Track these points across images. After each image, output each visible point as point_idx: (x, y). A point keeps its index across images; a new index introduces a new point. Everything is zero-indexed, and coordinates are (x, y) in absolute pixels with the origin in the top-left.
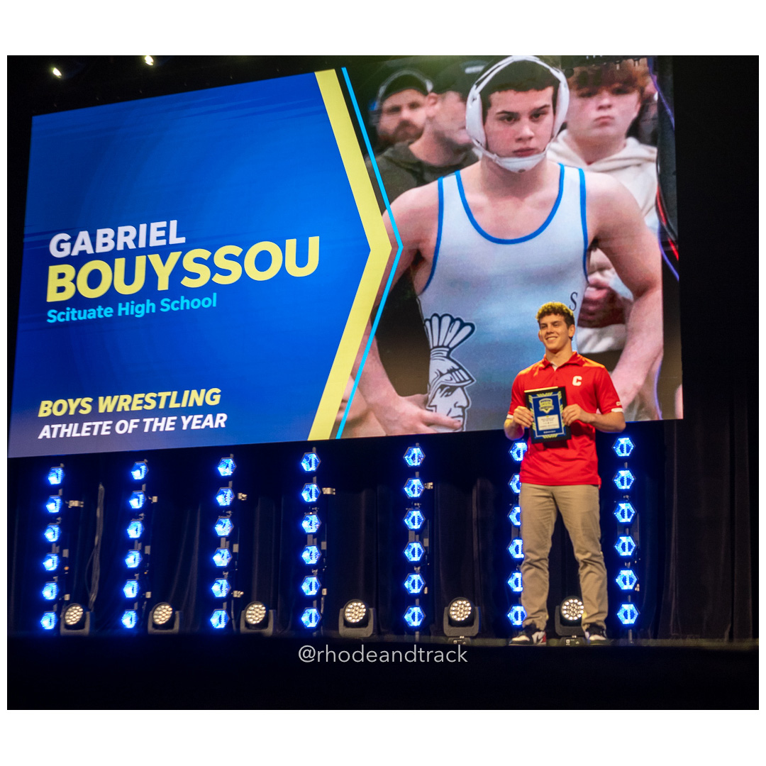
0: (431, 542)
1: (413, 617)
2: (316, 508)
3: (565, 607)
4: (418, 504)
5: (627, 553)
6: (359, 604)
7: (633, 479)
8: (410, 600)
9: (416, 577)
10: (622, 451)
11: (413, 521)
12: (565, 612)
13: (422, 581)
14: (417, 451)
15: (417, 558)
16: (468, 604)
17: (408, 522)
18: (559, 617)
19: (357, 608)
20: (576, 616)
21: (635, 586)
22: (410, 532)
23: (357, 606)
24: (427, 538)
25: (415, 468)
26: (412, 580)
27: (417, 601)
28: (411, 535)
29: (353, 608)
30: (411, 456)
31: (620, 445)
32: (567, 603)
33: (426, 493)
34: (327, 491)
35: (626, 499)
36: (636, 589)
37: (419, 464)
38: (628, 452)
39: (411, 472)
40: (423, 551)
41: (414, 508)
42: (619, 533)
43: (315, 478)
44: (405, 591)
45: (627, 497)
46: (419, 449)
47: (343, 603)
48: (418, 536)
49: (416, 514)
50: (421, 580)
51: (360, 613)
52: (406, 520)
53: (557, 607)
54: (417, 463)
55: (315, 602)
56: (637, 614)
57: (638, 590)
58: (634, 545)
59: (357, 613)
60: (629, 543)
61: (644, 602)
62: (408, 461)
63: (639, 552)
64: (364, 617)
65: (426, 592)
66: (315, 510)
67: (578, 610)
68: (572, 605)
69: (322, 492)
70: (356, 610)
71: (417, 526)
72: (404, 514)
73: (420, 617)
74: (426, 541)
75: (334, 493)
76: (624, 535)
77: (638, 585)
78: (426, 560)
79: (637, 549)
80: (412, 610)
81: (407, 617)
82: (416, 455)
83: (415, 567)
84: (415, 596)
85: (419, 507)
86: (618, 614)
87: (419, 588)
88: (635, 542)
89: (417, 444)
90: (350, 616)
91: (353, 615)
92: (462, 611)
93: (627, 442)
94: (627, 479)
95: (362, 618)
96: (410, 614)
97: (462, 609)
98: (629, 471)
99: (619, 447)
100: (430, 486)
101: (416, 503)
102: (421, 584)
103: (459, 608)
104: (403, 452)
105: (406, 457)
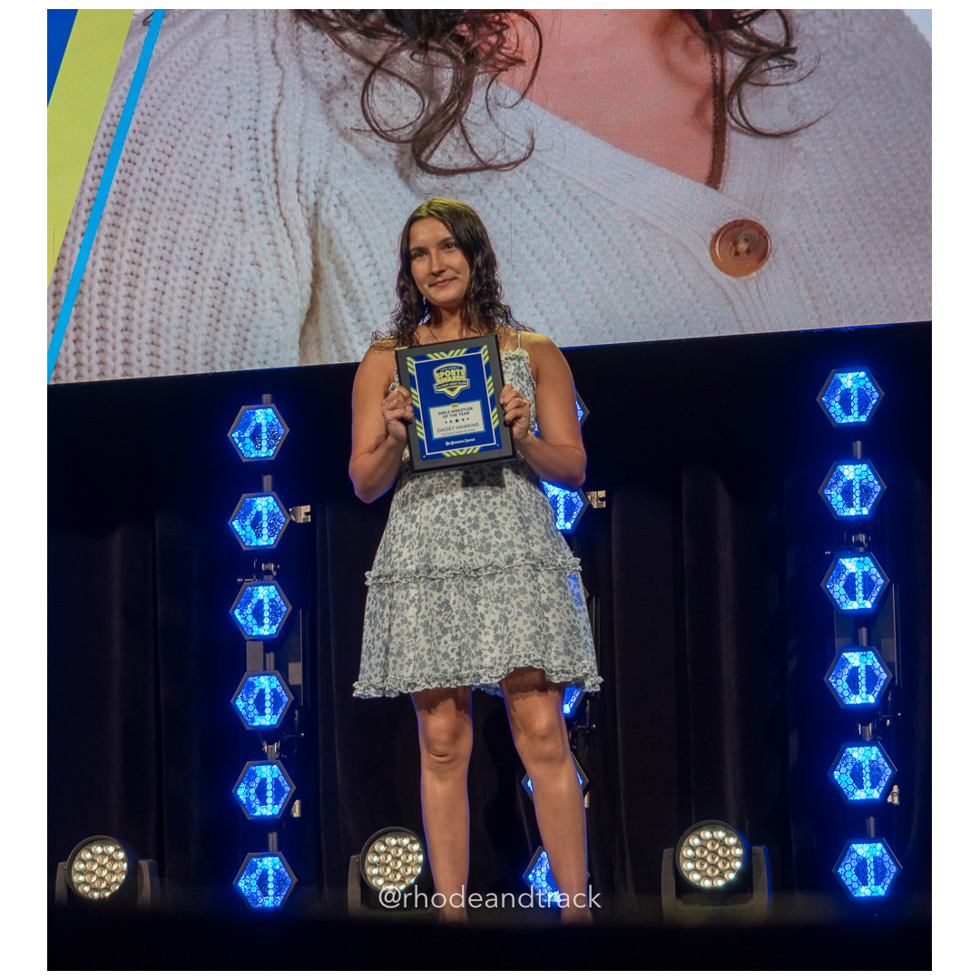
0: (309, 673)
1: (262, 882)
3: (690, 853)
4: (272, 567)
5: (863, 698)
6: (110, 849)
7: (878, 489)
8: (254, 836)
9: (268, 772)
10: (847, 410)
11: (258, 614)
12: (686, 866)
13: (284, 784)
14: (264, 416)
15: (268, 720)
16: (416, 847)
17: (243, 616)
18: (672, 879)
19: (105, 860)
20: (721, 875)
21: (888, 791)
22: (249, 644)
23: (103, 854)
24: (297, 660)
25: (261, 466)
26: (258, 780)
27: (273, 838)
28: (253, 653)
29: (93, 861)
30: (247, 434)
31: (839, 391)
32: (695, 841)
33: (293, 533)
35: (859, 544)
36: (889, 800)
37: (271, 452)
38: (862, 411)
39: (249, 477)
40: (286, 699)
41: (261, 578)
42: (838, 642)
45: (862, 538)
46: (270, 410)
48: (271, 657)
49: (265, 593)
50: (281, 779)
51: (112, 872)
52: (236, 612)
53: (668, 852)
54: (266, 452)
56: (894, 869)
57: (896, 801)
58: (884, 676)
59: (105, 873)
60: (870, 670)
62: (240, 445)
64: (124, 885)
65: (296, 813)
67: (725, 859)
68: (709, 846)
70: (102, 867)
71: (267, 630)
72: (230, 594)
73: (279, 882)
74: (296, 671)
76: (855, 646)
77: (896, 788)
78: (297, 724)
79: (890, 686)
80: (260, 864)
81: (246, 884)
82: (264, 429)
83: (265, 743)
84: (266, 824)
85: (275, 574)
86: (840, 870)
87: (276, 802)
88: (887, 665)
89: (266, 397)
90: (85, 883)
91: (94, 879)
92: (400, 864)
93: (862, 383)
94: (861, 487)
95: (118, 887)
96: (253, 876)
97: (399, 858)
98: (865, 467)
99: (837, 398)
100: (303, 516)
101: (266, 563)
102: (284, 792)
103: (389, 858)
104: (227, 419)
105: (236, 435)
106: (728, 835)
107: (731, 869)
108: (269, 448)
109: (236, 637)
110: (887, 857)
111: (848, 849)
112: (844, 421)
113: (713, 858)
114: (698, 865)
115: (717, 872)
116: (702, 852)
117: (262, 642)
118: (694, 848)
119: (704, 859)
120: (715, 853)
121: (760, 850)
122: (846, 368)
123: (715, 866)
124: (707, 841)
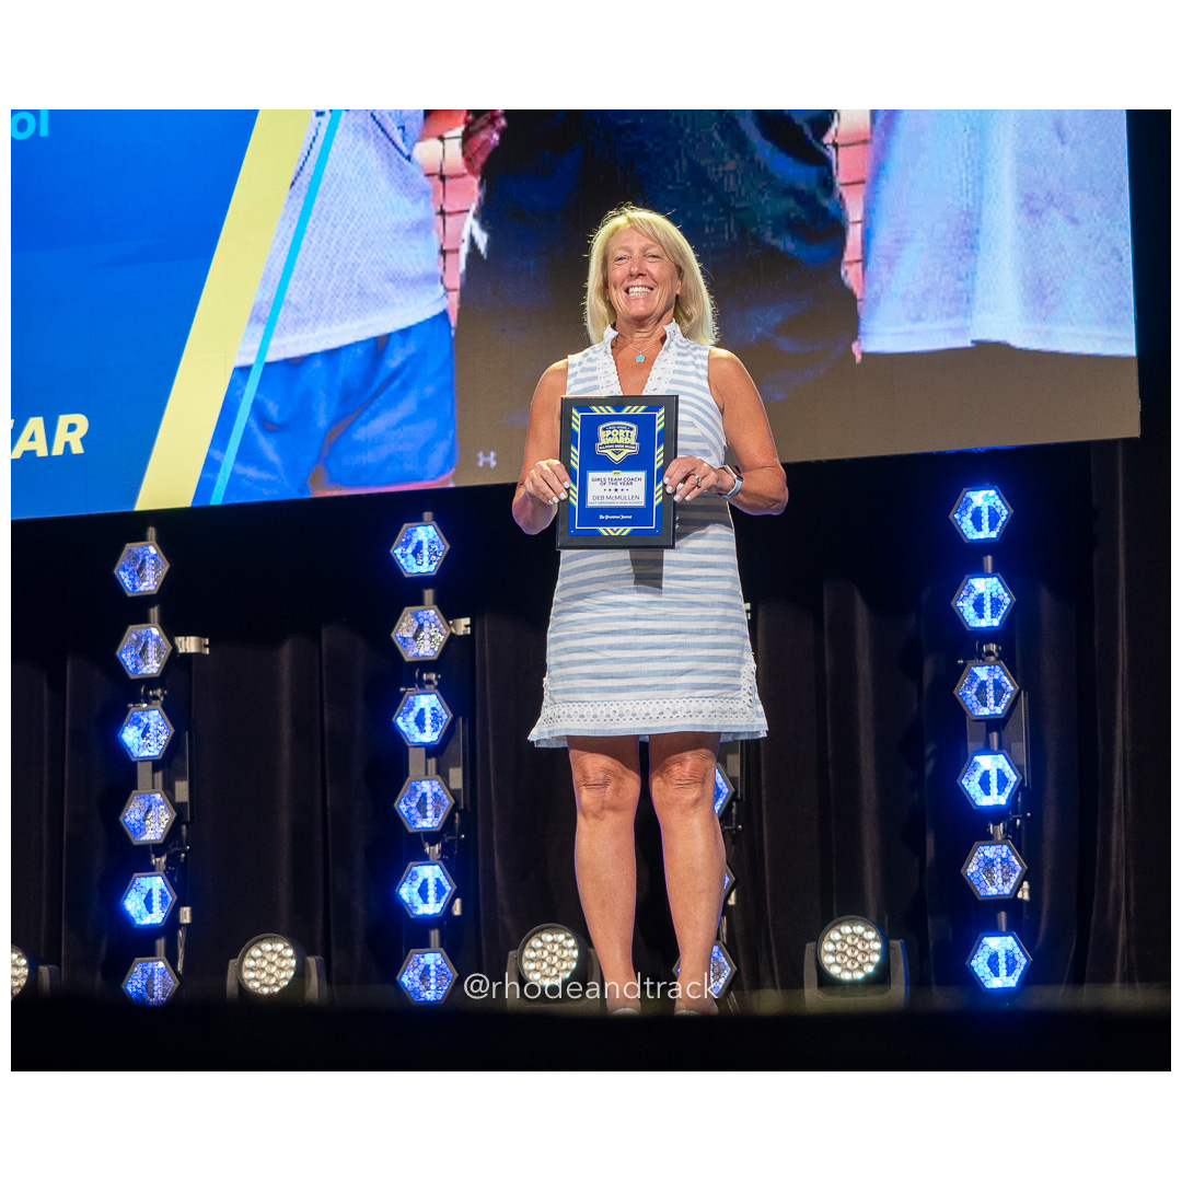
0: (470, 777)
1: (424, 977)
2: (159, 692)
3: (831, 947)
4: (433, 676)
5: (996, 799)
6: (279, 947)
7: (1008, 601)
8: (416, 933)
9: (431, 872)
10: (978, 527)
11: (420, 721)
12: (828, 959)
13: (445, 883)
14: (426, 534)
15: (430, 822)
16: (571, 943)
17: (405, 723)
18: (814, 973)
19: (275, 957)
20: (861, 968)
21: (1018, 887)
22: (411, 751)
23: (273, 951)
24: (457, 766)
25: (422, 581)
26: (420, 880)
27: (435, 935)
28: (416, 759)
29: (263, 958)
30: (409, 550)
31: (970, 509)
32: (835, 935)
33: (453, 645)
34: (189, 645)
35: (990, 653)
36: (1020, 895)
37: (432, 568)
38: (992, 528)
39: (410, 591)
40: (447, 802)
41: (422, 685)
42: (971, 746)
43: (154, 612)
44: (399, 908)
45: (993, 647)
46: (431, 528)
47: (237, 946)
48: (432, 762)
49: (427, 702)
50: (443, 879)
51: (281, 969)
52: (399, 721)
53: (810, 946)
54: (427, 567)
55: (161, 944)
56: (1024, 961)
57: (1026, 897)
58: (1014, 778)
59: (274, 969)
60: (1000, 774)
61: (1043, 928)
62: (402, 561)
63: (1027, 796)
64: (293, 981)
65: (457, 911)
66: (156, 698)
67: (865, 953)
68: (849, 940)
69: (175, 648)
70: (272, 963)
71: (430, 736)
72: (393, 702)
73: (441, 976)
74: (456, 776)
75: (207, 651)
76: (987, 750)
77: (1026, 885)
78: (457, 826)
79: (1020, 788)
80: (422, 960)
81: (408, 978)
82: (425, 546)
83: (427, 845)
84: (427, 923)
85: (436, 683)
86: (974, 963)
87: (438, 900)
88: (1017, 768)
89: (428, 515)
90: (255, 979)
91: (264, 975)
92: (555, 959)
93: (992, 501)
94: (992, 599)
95: (286, 983)
96: (416, 971)
97: (554, 954)
98: (995, 580)
99: (969, 515)
100: (463, 628)
101: (427, 673)
102: (445, 891)
103: (546, 953)
104: (390, 537)
105: (398, 551)
106: (867, 930)
107: (870, 962)
108: (430, 564)
109: (399, 744)
110: (1017, 950)
111: (980, 942)
112: (975, 537)
113: (853, 952)
114: (838, 959)
115: (856, 965)
116: (842, 946)
117: (423, 750)
118: (834, 943)
119: (845, 953)
120: (855, 946)
121: (897, 944)
122: (977, 486)
123: (855, 959)
124: (847, 935)
